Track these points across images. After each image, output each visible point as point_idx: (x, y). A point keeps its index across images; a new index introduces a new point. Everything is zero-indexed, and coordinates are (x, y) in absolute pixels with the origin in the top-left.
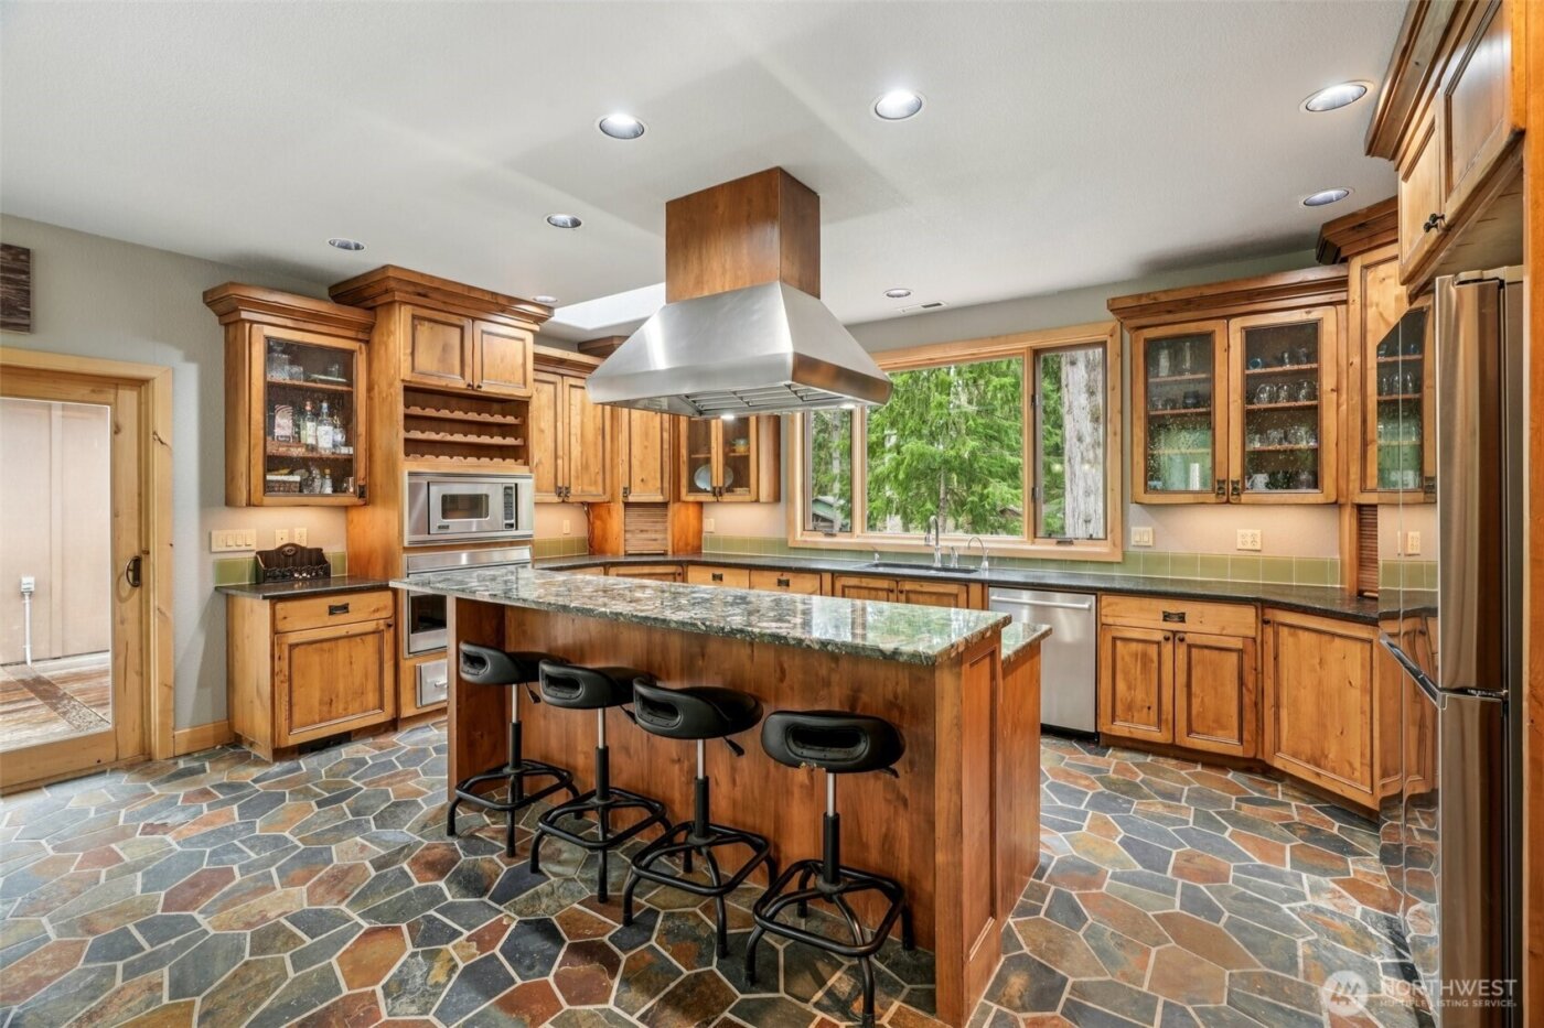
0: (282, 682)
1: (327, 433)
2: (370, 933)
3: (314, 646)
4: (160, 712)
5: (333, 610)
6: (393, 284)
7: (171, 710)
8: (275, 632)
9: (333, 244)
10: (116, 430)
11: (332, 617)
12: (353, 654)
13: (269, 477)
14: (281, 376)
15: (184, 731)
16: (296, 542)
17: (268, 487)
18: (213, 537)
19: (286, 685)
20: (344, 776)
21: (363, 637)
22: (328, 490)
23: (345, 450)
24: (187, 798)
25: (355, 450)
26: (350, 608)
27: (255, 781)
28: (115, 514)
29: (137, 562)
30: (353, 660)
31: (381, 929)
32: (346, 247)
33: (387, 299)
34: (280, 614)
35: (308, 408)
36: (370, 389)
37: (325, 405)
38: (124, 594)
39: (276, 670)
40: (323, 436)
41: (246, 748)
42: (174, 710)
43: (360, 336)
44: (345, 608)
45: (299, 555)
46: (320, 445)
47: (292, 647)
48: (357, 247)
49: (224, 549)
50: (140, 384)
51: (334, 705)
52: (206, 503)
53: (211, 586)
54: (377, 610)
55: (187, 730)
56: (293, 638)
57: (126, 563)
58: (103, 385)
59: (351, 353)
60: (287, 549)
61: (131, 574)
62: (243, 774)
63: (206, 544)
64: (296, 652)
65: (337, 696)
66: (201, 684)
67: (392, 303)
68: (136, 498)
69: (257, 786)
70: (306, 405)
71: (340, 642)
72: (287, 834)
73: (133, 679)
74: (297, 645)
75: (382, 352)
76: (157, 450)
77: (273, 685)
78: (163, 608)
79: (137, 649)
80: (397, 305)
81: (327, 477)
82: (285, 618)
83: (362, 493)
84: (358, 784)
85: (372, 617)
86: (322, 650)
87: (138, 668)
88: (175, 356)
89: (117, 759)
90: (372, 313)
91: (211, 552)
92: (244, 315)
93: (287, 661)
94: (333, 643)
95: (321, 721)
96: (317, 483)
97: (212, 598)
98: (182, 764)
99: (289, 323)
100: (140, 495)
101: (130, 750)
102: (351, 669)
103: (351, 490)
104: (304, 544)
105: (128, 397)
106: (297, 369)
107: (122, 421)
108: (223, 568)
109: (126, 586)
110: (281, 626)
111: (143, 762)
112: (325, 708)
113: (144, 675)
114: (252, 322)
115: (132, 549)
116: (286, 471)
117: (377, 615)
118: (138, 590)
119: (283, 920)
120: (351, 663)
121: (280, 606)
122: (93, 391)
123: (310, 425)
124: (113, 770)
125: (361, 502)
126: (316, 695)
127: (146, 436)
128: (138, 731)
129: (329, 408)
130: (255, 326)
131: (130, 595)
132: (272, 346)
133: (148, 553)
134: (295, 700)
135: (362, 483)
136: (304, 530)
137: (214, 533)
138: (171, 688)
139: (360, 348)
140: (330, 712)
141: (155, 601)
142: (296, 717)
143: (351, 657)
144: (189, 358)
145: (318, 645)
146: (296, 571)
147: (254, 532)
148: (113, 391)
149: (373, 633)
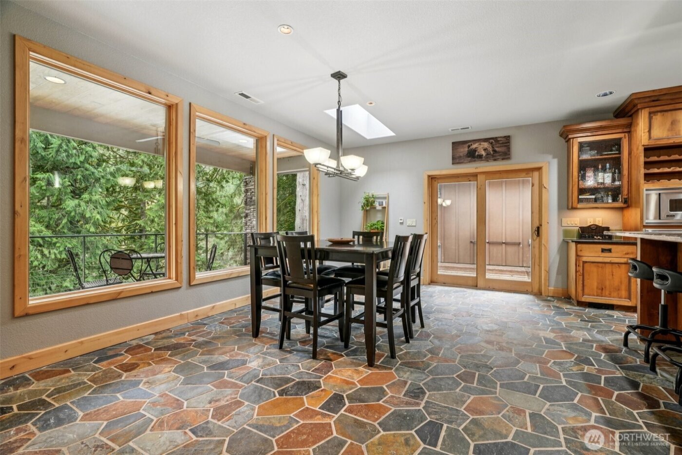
0: (580, 275)
1: (608, 176)
2: (564, 351)
3: (594, 264)
4: (544, 279)
5: (603, 250)
6: (636, 101)
7: (548, 279)
8: (577, 255)
9: (599, 96)
10: (533, 185)
11: (603, 253)
12: (614, 271)
13: (580, 197)
14: (586, 157)
15: (551, 288)
16: (597, 224)
17: (580, 201)
18: (563, 221)
19: (581, 277)
20: (599, 317)
21: (620, 265)
22: (610, 201)
23: (617, 183)
24: (543, 306)
25: (622, 182)
26: (612, 251)
27: (566, 308)
28: (532, 213)
29: (538, 228)
30: (614, 274)
31: (568, 352)
32: (605, 95)
33: (635, 109)
34: (579, 249)
35: (600, 167)
36: (630, 154)
37: (608, 165)
38: (535, 239)
39: (578, 270)
40: (606, 178)
41: (572, 300)
42: (549, 280)
43: (625, 130)
44: (610, 251)
45: (598, 229)
46: (605, 182)
47: (584, 262)
48: (611, 93)
49: (567, 225)
50: (539, 169)
51: (604, 291)
52: (560, 208)
53: (562, 238)
54: (626, 254)
55: (553, 288)
56: (585, 259)
57: (534, 229)
58: (529, 171)
59: (620, 139)
60: (592, 226)
61: (536, 232)
62: (564, 306)
63: (560, 224)
64: (586, 265)
65: (605, 288)
66: (558, 273)
67: (638, 110)
68: (538, 208)
69: (566, 310)
70: (599, 166)
71: (607, 265)
72: (563, 323)
73: (537, 267)
74: (586, 262)
75: (635, 135)
76: (544, 190)
77: (576, 276)
78: (545, 244)
79: (538, 257)
80: (640, 111)
81: (610, 195)
82: (581, 251)
83: (626, 201)
84: (602, 321)
85: (624, 256)
86: (598, 266)
87: (538, 264)
88: (549, 157)
89: (532, 291)
90: (630, 118)
91: (562, 226)
92: (570, 136)
93: (582, 267)
94: (604, 265)
95: (597, 296)
96: (605, 198)
97: (562, 243)
98: (549, 298)
99: (589, 134)
100: (539, 206)
101: (536, 290)
102: (613, 278)
103: (620, 201)
104: (600, 225)
105: (536, 174)
106: (594, 152)
107: (534, 182)
108: (566, 233)
109: (535, 236)
110: (579, 253)
111: (539, 294)
112: (600, 291)
113: (540, 266)
114: (573, 138)
115: (537, 224)
116: (588, 194)
117: (627, 256)
118: (538, 238)
119: (542, 338)
120: (613, 275)
121: (579, 246)
122: (526, 174)
123: (601, 175)
124: (531, 294)
125: (625, 206)
126: (595, 284)
127: (541, 186)
128: (538, 285)
129: (610, 166)
130: (575, 139)
131: (536, 239)
132: (581, 145)
133: (541, 225)
134: (585, 284)
135: (626, 197)
136: (600, 219)
137: (563, 219)
138: (548, 272)
139: (625, 136)
140: (602, 294)
141: (543, 242)
142: (586, 290)
143: (612, 272)
144: (554, 158)
145: (596, 264)
146: (595, 236)
147: (578, 219)
148: (531, 173)
149: (625, 263)
